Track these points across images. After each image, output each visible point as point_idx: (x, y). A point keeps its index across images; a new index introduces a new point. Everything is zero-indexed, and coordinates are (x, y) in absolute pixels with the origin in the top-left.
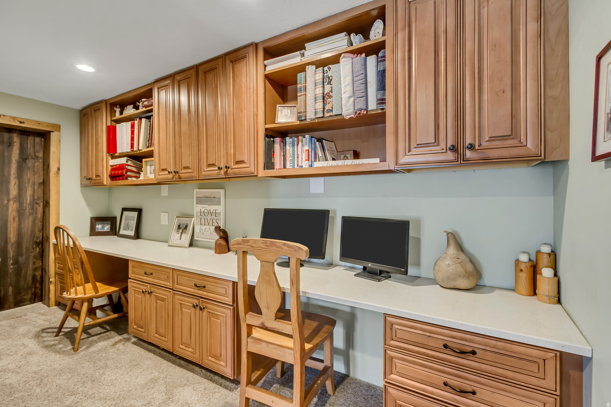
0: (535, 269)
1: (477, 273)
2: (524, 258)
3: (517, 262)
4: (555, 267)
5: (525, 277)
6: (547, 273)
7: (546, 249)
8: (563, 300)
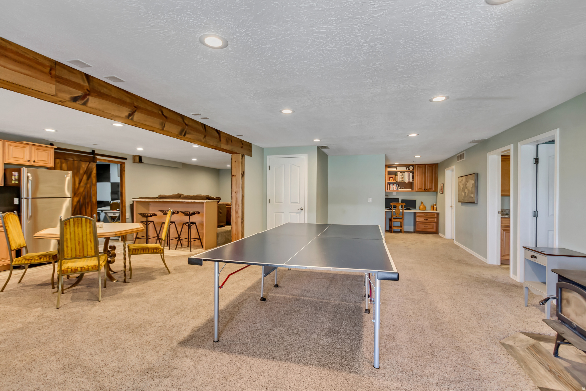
0: (433, 206)
1: (426, 208)
2: (432, 205)
3: (431, 206)
4: (436, 206)
5: (432, 208)
6: (435, 207)
7: (435, 204)
8: (437, 210)
